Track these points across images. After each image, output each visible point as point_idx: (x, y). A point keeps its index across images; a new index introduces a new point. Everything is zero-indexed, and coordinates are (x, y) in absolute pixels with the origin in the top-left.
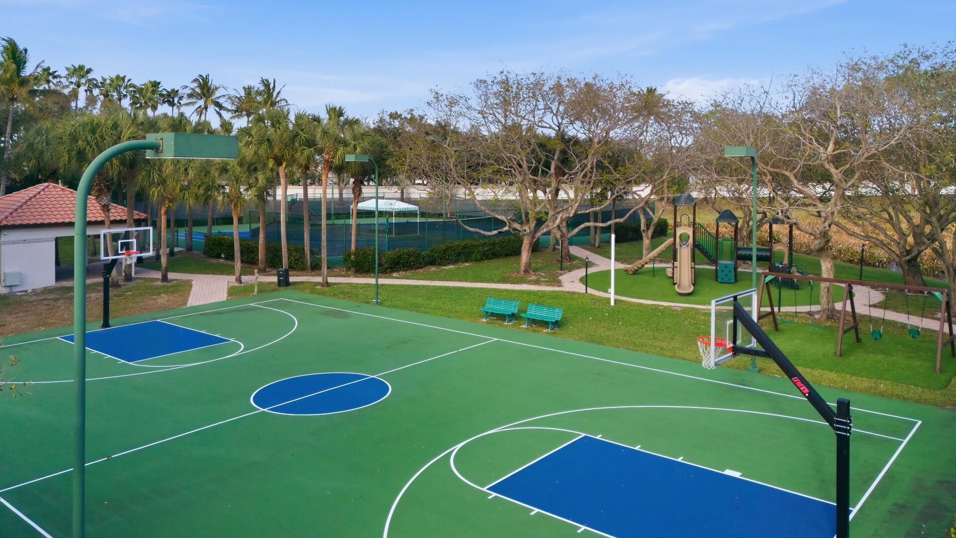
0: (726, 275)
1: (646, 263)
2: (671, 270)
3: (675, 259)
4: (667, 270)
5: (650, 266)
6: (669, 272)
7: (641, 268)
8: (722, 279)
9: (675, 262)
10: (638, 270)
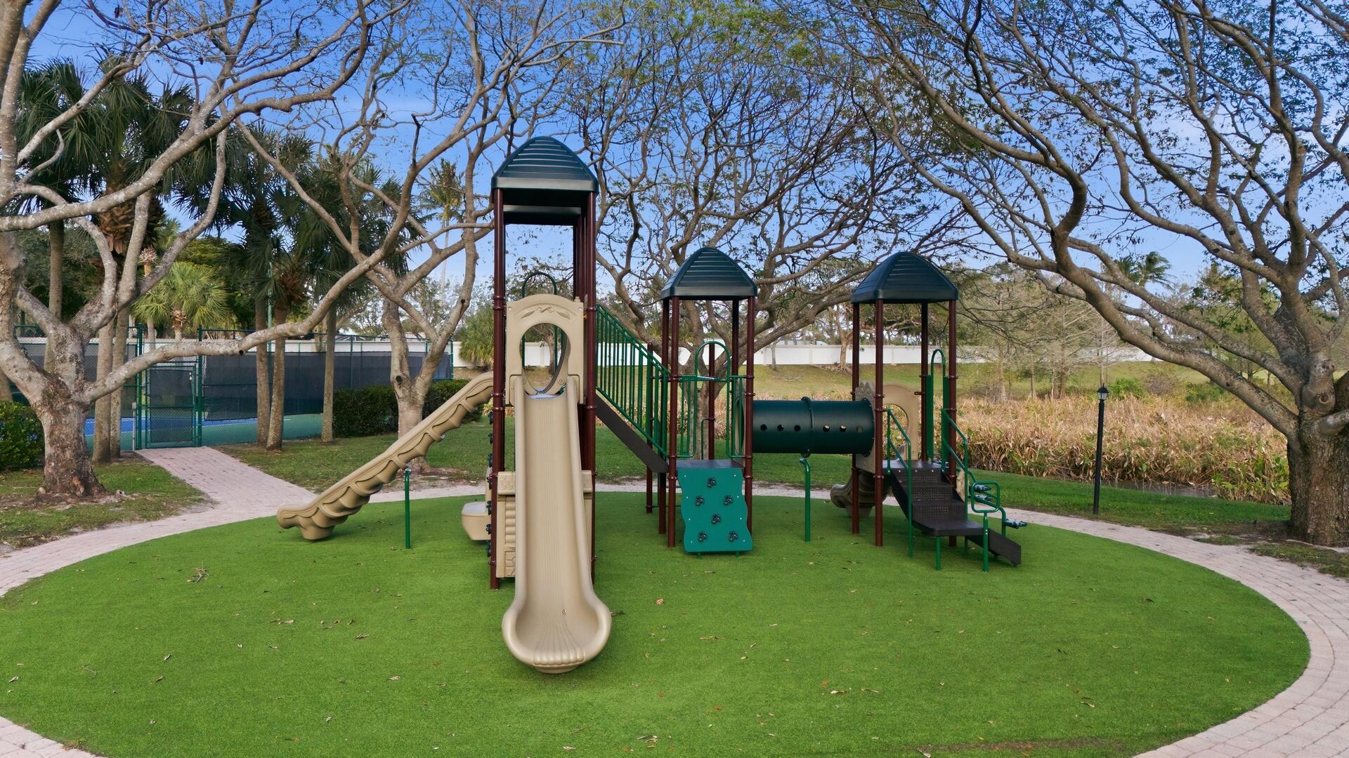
0: (716, 519)
1: (377, 487)
2: (481, 509)
3: (500, 460)
4: (468, 509)
5: (392, 496)
6: (475, 520)
7: (355, 510)
8: (702, 536)
9: (501, 475)
10: (343, 519)
